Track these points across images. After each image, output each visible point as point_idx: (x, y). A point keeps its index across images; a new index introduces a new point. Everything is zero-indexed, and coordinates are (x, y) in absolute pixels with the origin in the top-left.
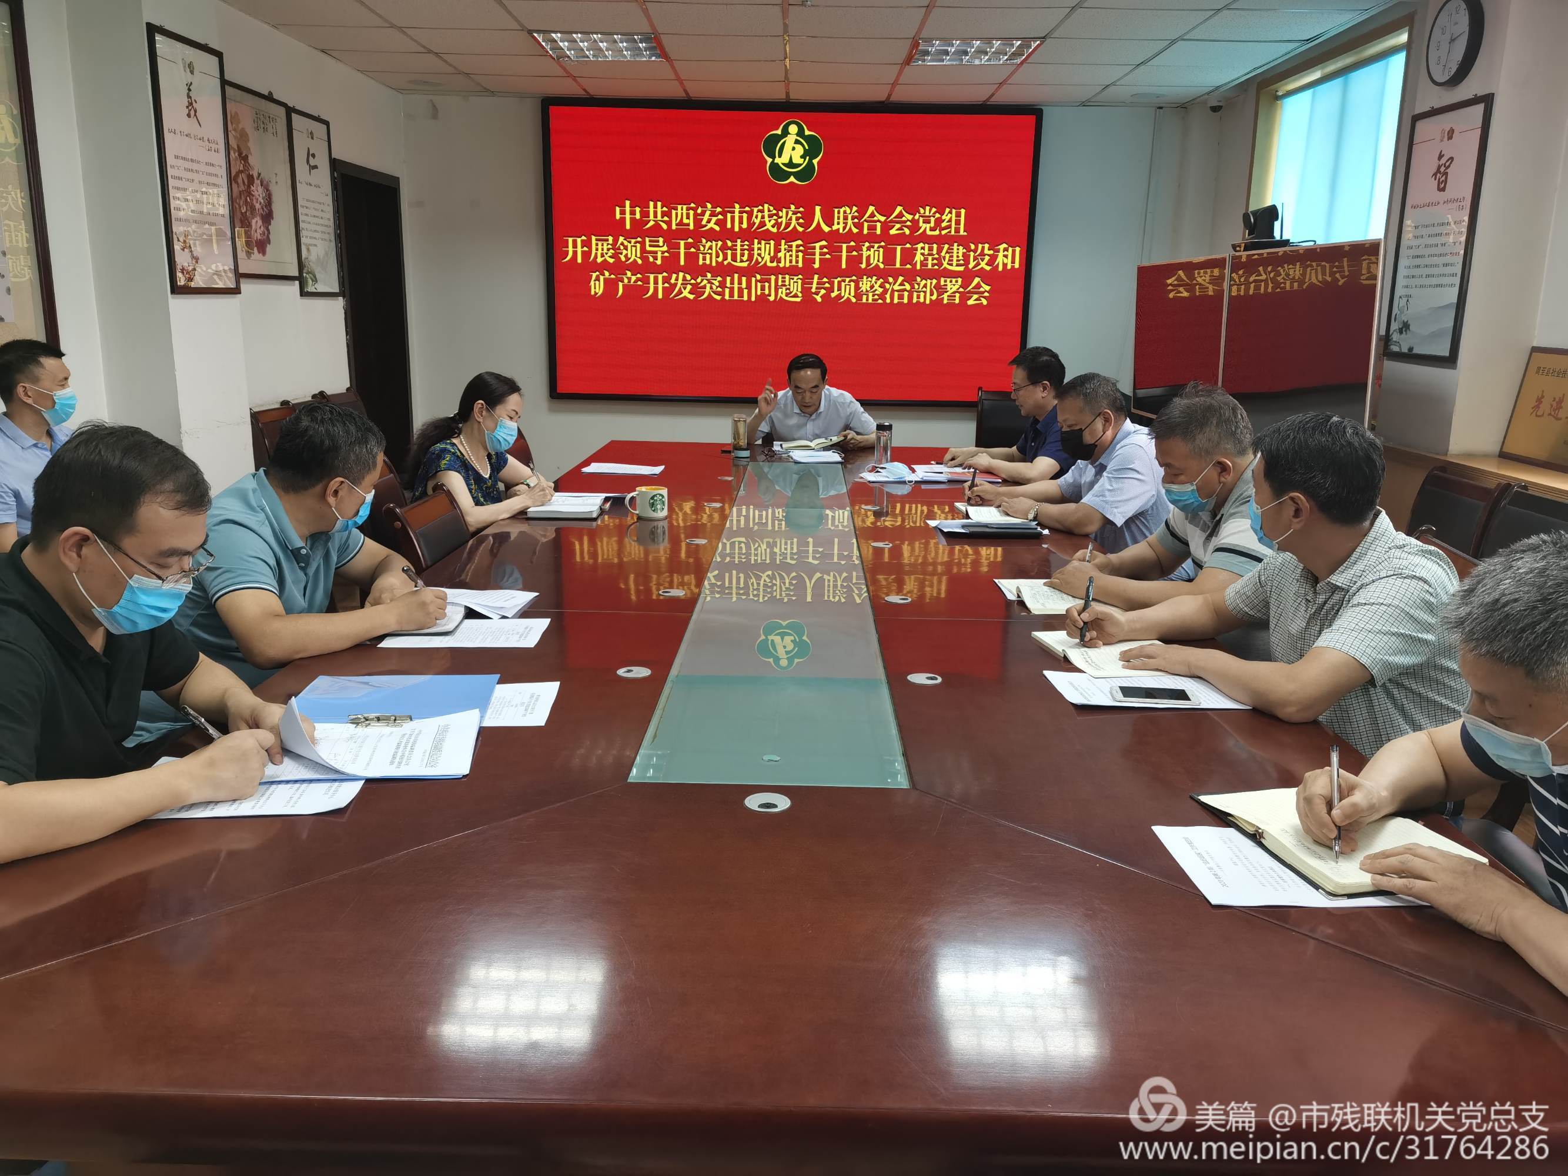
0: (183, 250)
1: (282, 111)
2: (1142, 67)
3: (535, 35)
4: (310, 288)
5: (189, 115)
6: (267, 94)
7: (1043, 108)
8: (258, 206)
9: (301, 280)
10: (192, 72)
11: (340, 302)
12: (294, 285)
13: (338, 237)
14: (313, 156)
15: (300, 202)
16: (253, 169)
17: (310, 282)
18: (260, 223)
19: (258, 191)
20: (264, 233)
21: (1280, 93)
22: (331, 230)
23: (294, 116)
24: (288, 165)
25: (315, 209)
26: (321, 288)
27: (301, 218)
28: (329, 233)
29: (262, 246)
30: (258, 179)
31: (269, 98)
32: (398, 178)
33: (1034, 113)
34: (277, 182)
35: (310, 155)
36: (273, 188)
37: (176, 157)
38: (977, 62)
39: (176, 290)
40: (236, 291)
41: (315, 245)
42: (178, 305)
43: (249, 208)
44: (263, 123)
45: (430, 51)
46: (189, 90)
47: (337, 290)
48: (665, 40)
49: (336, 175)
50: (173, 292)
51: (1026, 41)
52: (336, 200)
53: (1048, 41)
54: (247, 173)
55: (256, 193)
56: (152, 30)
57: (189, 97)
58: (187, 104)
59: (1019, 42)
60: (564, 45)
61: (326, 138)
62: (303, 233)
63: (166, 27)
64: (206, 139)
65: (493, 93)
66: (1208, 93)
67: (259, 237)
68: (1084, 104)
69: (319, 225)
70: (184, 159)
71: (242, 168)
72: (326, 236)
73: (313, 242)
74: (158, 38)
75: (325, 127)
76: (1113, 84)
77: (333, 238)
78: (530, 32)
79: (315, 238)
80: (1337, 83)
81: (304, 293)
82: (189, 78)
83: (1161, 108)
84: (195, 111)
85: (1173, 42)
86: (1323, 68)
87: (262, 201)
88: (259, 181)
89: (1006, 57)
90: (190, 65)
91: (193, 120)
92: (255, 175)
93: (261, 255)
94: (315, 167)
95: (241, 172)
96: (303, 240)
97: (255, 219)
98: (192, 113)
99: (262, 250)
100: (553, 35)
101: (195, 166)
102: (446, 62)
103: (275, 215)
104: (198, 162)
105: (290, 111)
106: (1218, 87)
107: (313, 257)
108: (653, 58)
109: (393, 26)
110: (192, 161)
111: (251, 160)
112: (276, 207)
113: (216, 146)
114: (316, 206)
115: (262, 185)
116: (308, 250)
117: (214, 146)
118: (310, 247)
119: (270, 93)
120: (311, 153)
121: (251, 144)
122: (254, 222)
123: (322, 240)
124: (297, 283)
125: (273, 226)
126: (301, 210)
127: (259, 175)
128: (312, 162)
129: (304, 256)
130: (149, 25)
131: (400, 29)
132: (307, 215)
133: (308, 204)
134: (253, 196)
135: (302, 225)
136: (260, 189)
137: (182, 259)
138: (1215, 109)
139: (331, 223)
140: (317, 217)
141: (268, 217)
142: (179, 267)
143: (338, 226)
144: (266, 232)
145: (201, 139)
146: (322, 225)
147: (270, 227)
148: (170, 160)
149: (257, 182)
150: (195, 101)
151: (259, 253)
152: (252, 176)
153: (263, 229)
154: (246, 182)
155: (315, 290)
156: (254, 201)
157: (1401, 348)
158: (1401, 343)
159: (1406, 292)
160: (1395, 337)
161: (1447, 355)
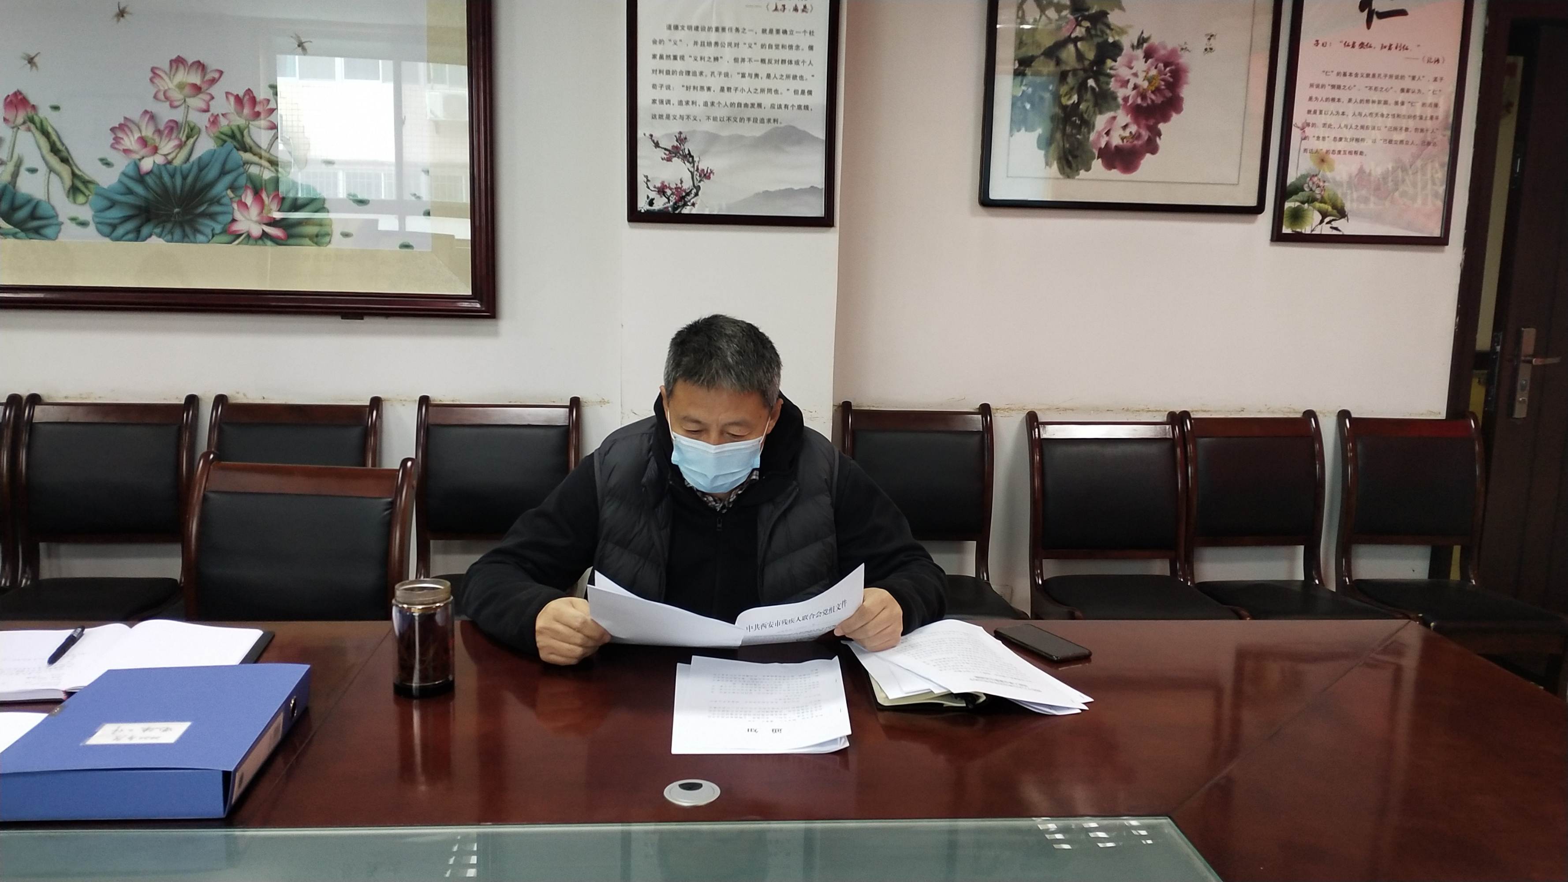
4: (1317, 229)
8: (1121, 93)
11: (1448, 256)
12: (1248, 221)
17: (1317, 217)
18: (1123, 117)
19: (1131, 68)
20: (1138, 136)
24: (1266, 17)
25: (1375, 89)
26: (1347, 227)
29: (1124, 157)
30: (1135, 48)
34: (1208, 47)
36: (1193, 60)
43: (1089, 96)
47: (1444, 234)
54: (1100, 40)
55: (1121, 72)
67: (1114, 142)
71: (1079, 32)
79: (1359, 140)
81: (1278, 237)
87: (1145, 84)
88: (1140, 53)
92: (1127, 41)
93: (1114, 171)
95: (1075, 40)
97: (1111, 114)
99: (1124, 164)
103: (1188, 105)
111: (1114, 18)
112: (1186, 92)
115: (1148, 56)
122: (1103, 120)
124: (1263, 219)
127: (1142, 41)
129: (1294, 171)
132: (1332, 99)
133: (1343, 81)
134: (1110, 76)
136: (1140, 65)
140: (1377, 101)
141: (1156, 111)
144: (1145, 134)
147: (1161, 126)
149: (1131, 53)
151: (1106, 168)
152: (1116, 43)
153: (1133, 128)
154: (1091, 55)
155: (1326, 230)
156: (1113, 85)
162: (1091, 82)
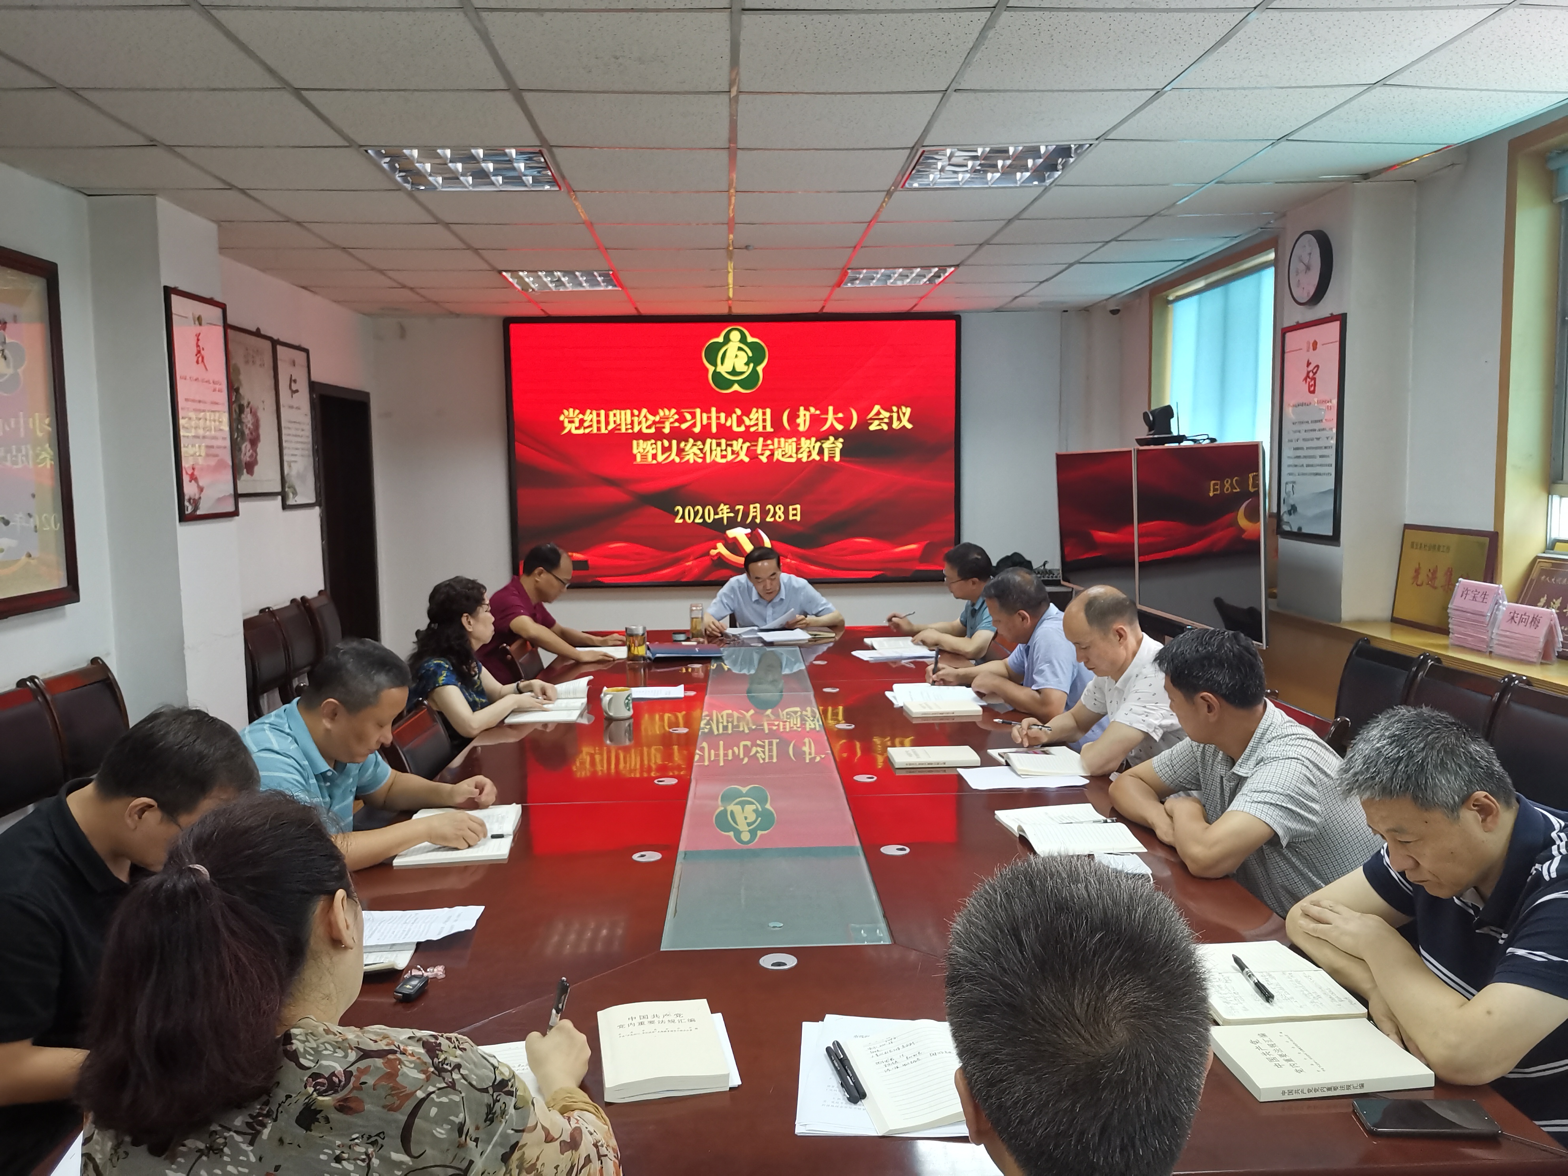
0: (190, 481)
1: (268, 344)
2: (1046, 283)
3: (504, 273)
4: (291, 502)
5: (197, 362)
6: (254, 329)
7: (961, 315)
8: (247, 432)
9: (284, 495)
10: (200, 324)
11: (317, 510)
12: (277, 499)
13: (315, 452)
14: (295, 381)
15: (283, 424)
16: (244, 399)
17: (291, 495)
18: (249, 446)
19: (247, 418)
20: (251, 456)
21: (1171, 298)
22: (310, 446)
23: (279, 348)
24: (274, 392)
25: (297, 429)
26: (300, 500)
27: (284, 438)
28: (307, 450)
29: (250, 467)
30: (247, 407)
31: (257, 334)
32: (367, 395)
33: (955, 318)
34: (264, 409)
35: (292, 381)
36: (260, 414)
37: (187, 400)
38: (899, 283)
39: (184, 518)
40: (235, 513)
41: (295, 462)
42: (187, 532)
43: (239, 433)
44: (253, 357)
45: (404, 287)
46: (198, 340)
47: (312, 500)
48: (622, 276)
49: (314, 396)
50: (180, 521)
51: (943, 268)
52: (313, 418)
53: (961, 268)
54: (241, 402)
55: (245, 420)
56: (168, 292)
57: (198, 346)
58: (195, 351)
59: (936, 269)
60: (529, 280)
61: (306, 364)
62: (285, 452)
63: (182, 287)
64: (211, 382)
65: (458, 316)
66: (1107, 300)
67: (248, 459)
68: (997, 310)
69: (297, 442)
70: (193, 401)
72: (306, 453)
73: (293, 459)
74: (174, 298)
75: (304, 354)
76: (1022, 295)
77: (311, 453)
78: (500, 272)
79: (296, 455)
80: (1218, 291)
81: (285, 507)
82: (197, 329)
83: (1067, 311)
84: (203, 358)
85: (1071, 265)
86: (1206, 279)
87: (252, 427)
88: (249, 410)
89: (925, 280)
90: (199, 319)
91: (201, 365)
92: (245, 404)
93: (249, 476)
94: (297, 391)
96: (286, 458)
97: (245, 444)
98: (200, 359)
99: (250, 471)
100: (521, 273)
101: (201, 406)
102: (418, 294)
103: (262, 437)
104: (205, 402)
105: (275, 343)
106: (1115, 295)
107: (294, 473)
108: (610, 288)
109: (373, 269)
110: (200, 402)
111: (241, 391)
112: (262, 431)
113: (220, 387)
114: (297, 426)
115: (250, 412)
116: (290, 466)
117: (217, 387)
118: (292, 464)
119: (258, 329)
120: (293, 378)
121: (242, 377)
122: (243, 447)
123: (302, 456)
124: (280, 498)
125: (261, 447)
126: (284, 431)
127: (249, 403)
128: (294, 387)
129: (286, 472)
130: (166, 288)
131: (381, 272)
132: (289, 435)
133: (291, 425)
134: (243, 423)
135: (284, 444)
136: (250, 416)
137: (190, 489)
138: (1114, 312)
139: (310, 440)
140: (299, 436)
141: (254, 442)
142: (187, 498)
143: (315, 442)
144: (254, 454)
145: (208, 382)
146: (302, 443)
147: (258, 450)
148: (181, 403)
149: (247, 410)
150: (203, 349)
151: (248, 473)
152: (243, 405)
153: (251, 451)
154: (237, 410)
155: (294, 503)
156: (244, 428)
157: (1291, 528)
158: (1292, 523)
159: (1291, 478)
160: (1286, 518)
161: (1331, 534)
162: (239, 427)
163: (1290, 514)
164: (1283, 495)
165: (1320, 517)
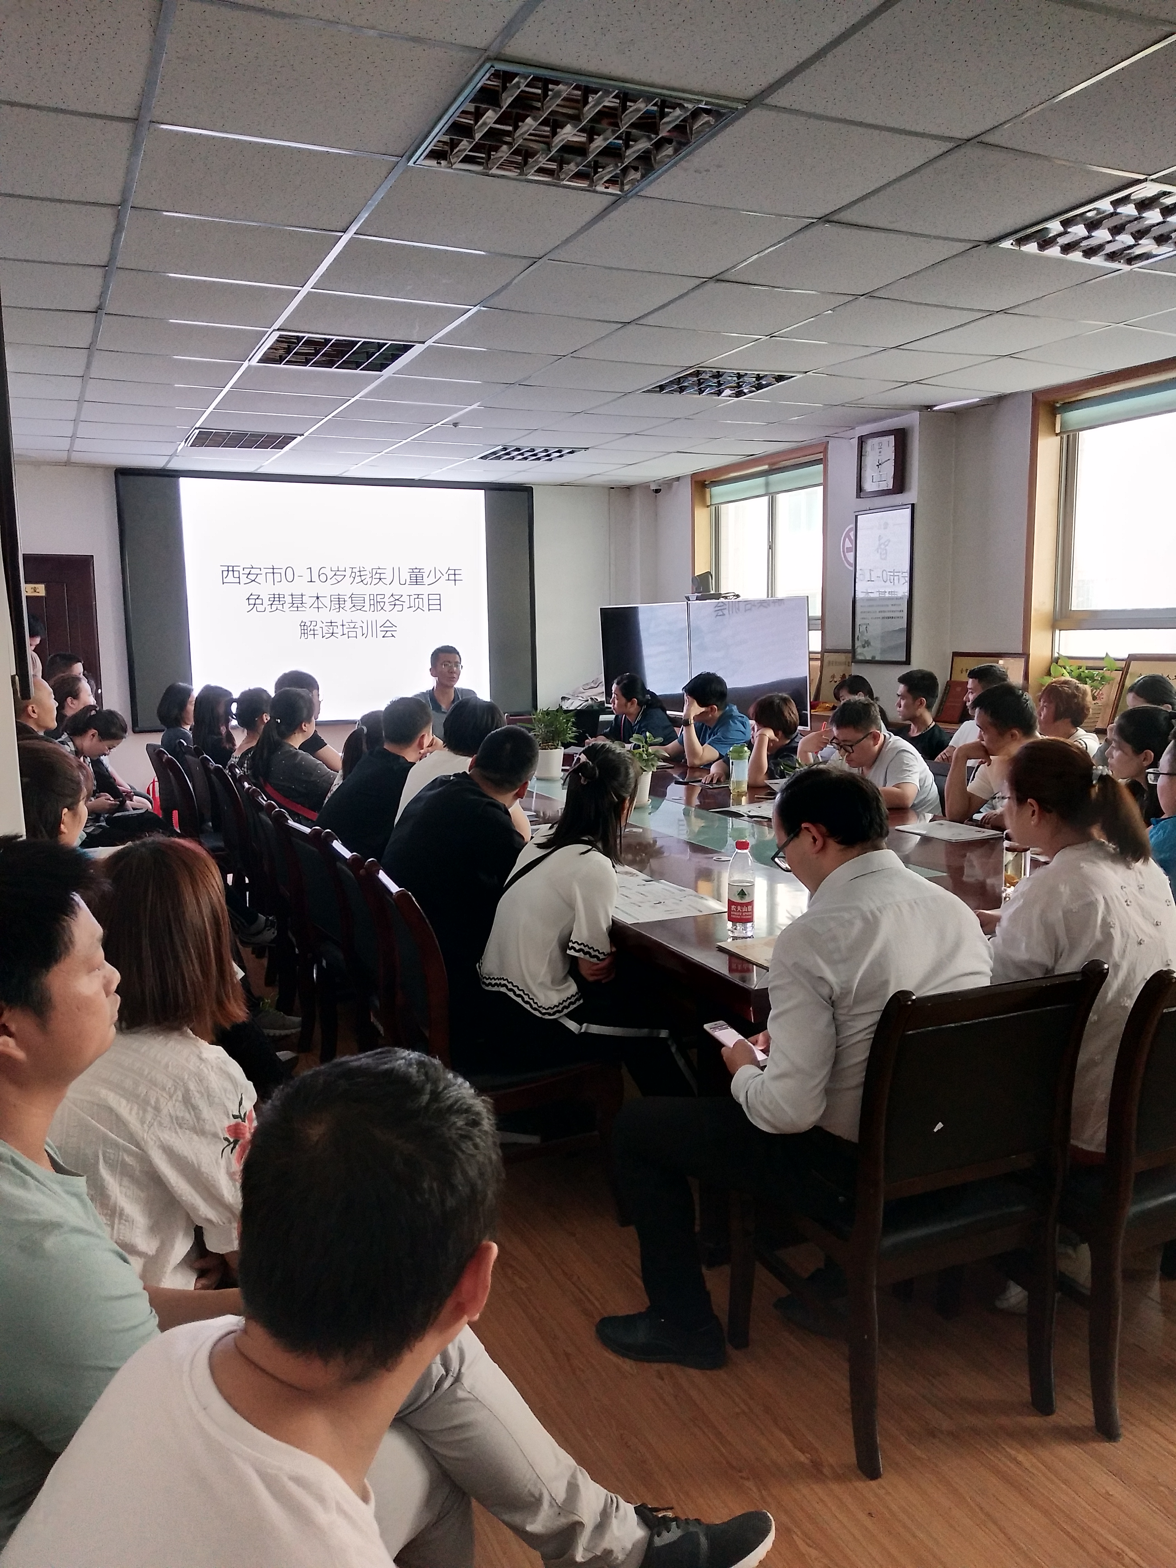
7: (533, 486)
21: (707, 483)
33: (527, 490)
66: (653, 481)
83: (613, 488)
138: (657, 491)
157: (865, 657)
158: (864, 653)
159: (867, 621)
160: (859, 650)
161: (904, 659)
163: (864, 647)
164: (857, 634)
165: (895, 648)
